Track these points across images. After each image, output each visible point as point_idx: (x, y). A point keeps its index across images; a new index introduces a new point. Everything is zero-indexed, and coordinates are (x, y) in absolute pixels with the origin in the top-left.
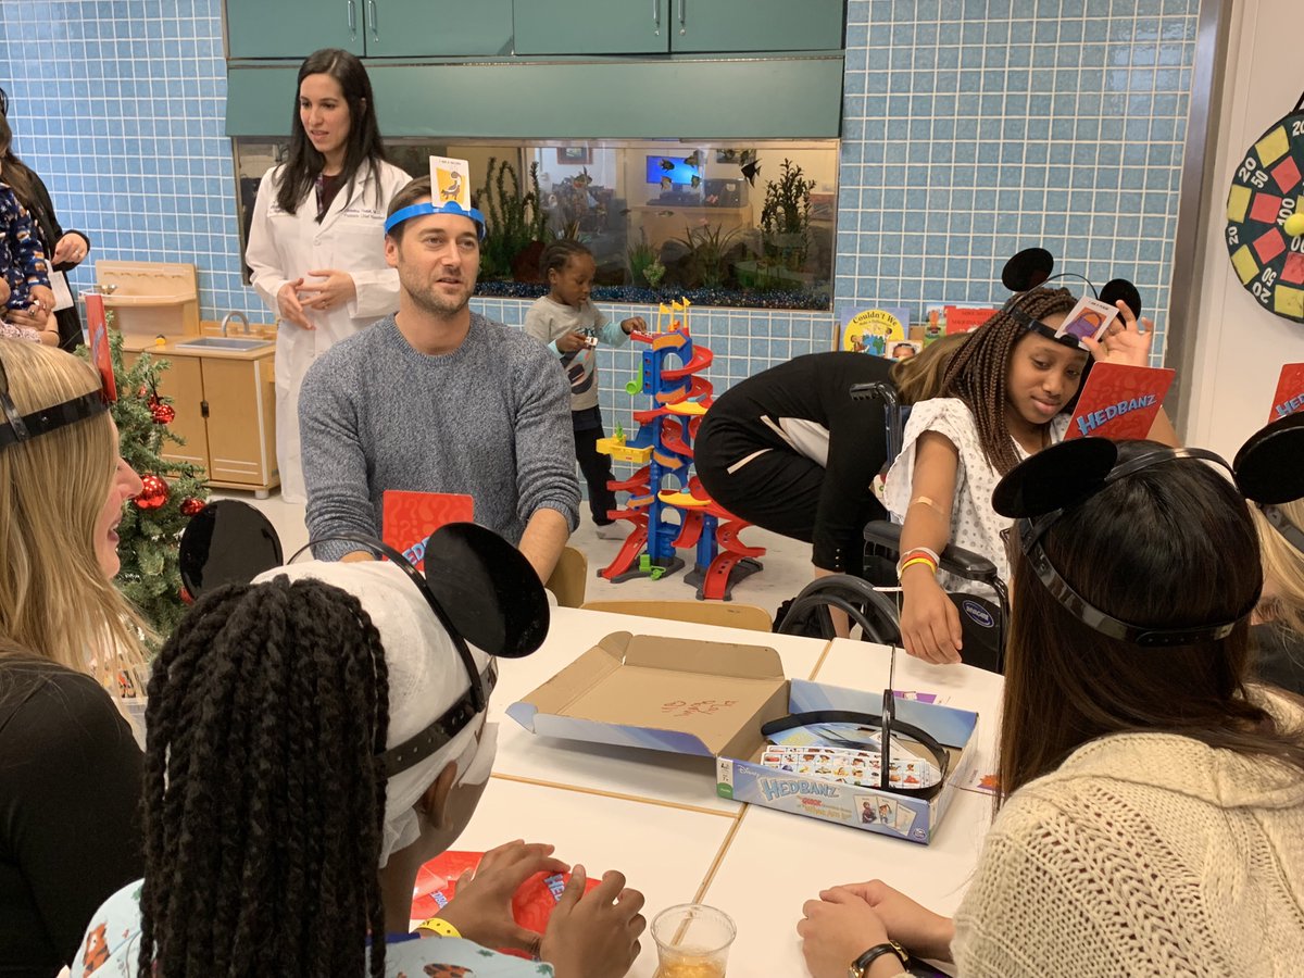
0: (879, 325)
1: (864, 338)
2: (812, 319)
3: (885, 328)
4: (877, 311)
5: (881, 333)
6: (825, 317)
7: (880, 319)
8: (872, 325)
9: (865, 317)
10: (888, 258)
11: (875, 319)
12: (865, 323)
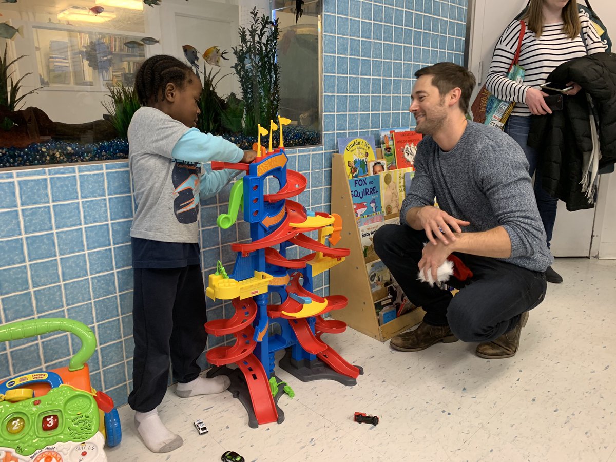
0: (361, 150)
1: (355, 162)
2: (311, 153)
3: (364, 153)
4: (359, 140)
5: (362, 157)
6: (319, 150)
7: (361, 146)
8: (357, 150)
9: (352, 146)
10: (352, 96)
11: (358, 146)
12: (353, 150)
